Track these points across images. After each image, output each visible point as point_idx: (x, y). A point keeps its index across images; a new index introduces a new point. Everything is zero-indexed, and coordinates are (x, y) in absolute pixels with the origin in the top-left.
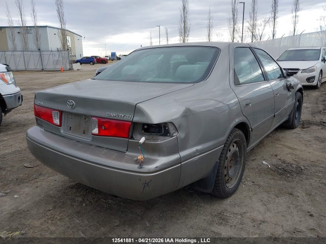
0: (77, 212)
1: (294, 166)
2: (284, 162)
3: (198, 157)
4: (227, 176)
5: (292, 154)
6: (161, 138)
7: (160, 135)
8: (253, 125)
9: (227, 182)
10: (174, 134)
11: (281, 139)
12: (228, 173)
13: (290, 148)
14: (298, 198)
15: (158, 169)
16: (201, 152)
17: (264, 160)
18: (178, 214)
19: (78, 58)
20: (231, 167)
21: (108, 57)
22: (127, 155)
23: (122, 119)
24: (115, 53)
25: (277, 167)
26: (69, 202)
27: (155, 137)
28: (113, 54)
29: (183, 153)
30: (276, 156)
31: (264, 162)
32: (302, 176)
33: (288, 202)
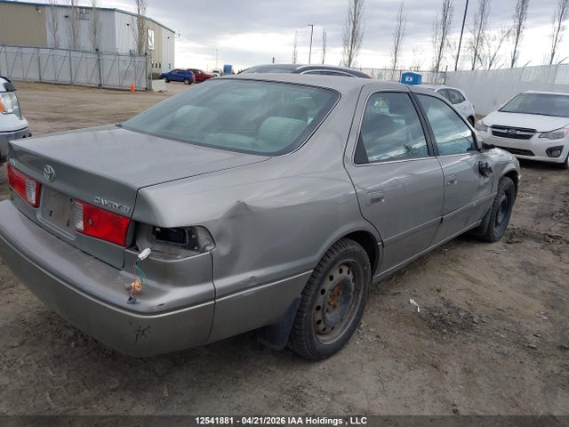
0: (55, 357)
1: (462, 314)
2: (448, 305)
3: (254, 289)
4: (322, 323)
5: (468, 290)
6: (184, 252)
7: (182, 247)
8: (385, 237)
9: (323, 332)
10: (208, 248)
11: (460, 259)
12: (324, 318)
13: (468, 278)
14: (445, 376)
15: (162, 308)
16: (261, 281)
17: (414, 296)
18: (224, 381)
19: (165, 70)
20: (335, 307)
21: (218, 72)
22: (121, 275)
23: (116, 211)
24: (231, 67)
25: (431, 311)
26: (50, 336)
27: (173, 249)
28: (228, 69)
29: (221, 283)
30: (439, 291)
31: (412, 301)
32: (468, 334)
33: (425, 381)
